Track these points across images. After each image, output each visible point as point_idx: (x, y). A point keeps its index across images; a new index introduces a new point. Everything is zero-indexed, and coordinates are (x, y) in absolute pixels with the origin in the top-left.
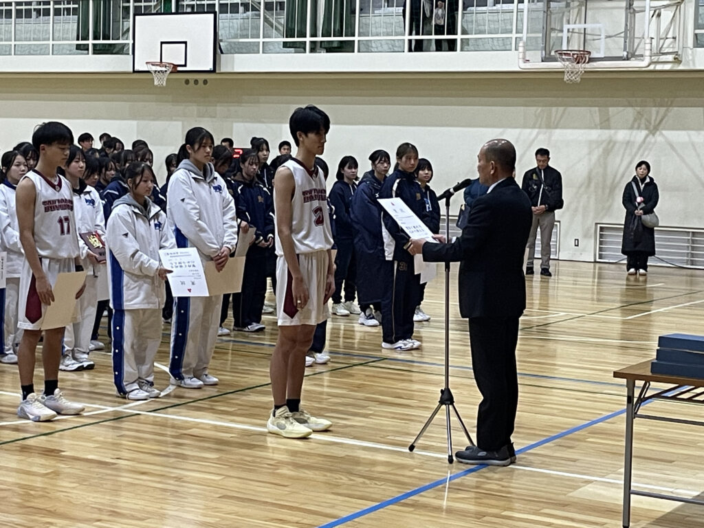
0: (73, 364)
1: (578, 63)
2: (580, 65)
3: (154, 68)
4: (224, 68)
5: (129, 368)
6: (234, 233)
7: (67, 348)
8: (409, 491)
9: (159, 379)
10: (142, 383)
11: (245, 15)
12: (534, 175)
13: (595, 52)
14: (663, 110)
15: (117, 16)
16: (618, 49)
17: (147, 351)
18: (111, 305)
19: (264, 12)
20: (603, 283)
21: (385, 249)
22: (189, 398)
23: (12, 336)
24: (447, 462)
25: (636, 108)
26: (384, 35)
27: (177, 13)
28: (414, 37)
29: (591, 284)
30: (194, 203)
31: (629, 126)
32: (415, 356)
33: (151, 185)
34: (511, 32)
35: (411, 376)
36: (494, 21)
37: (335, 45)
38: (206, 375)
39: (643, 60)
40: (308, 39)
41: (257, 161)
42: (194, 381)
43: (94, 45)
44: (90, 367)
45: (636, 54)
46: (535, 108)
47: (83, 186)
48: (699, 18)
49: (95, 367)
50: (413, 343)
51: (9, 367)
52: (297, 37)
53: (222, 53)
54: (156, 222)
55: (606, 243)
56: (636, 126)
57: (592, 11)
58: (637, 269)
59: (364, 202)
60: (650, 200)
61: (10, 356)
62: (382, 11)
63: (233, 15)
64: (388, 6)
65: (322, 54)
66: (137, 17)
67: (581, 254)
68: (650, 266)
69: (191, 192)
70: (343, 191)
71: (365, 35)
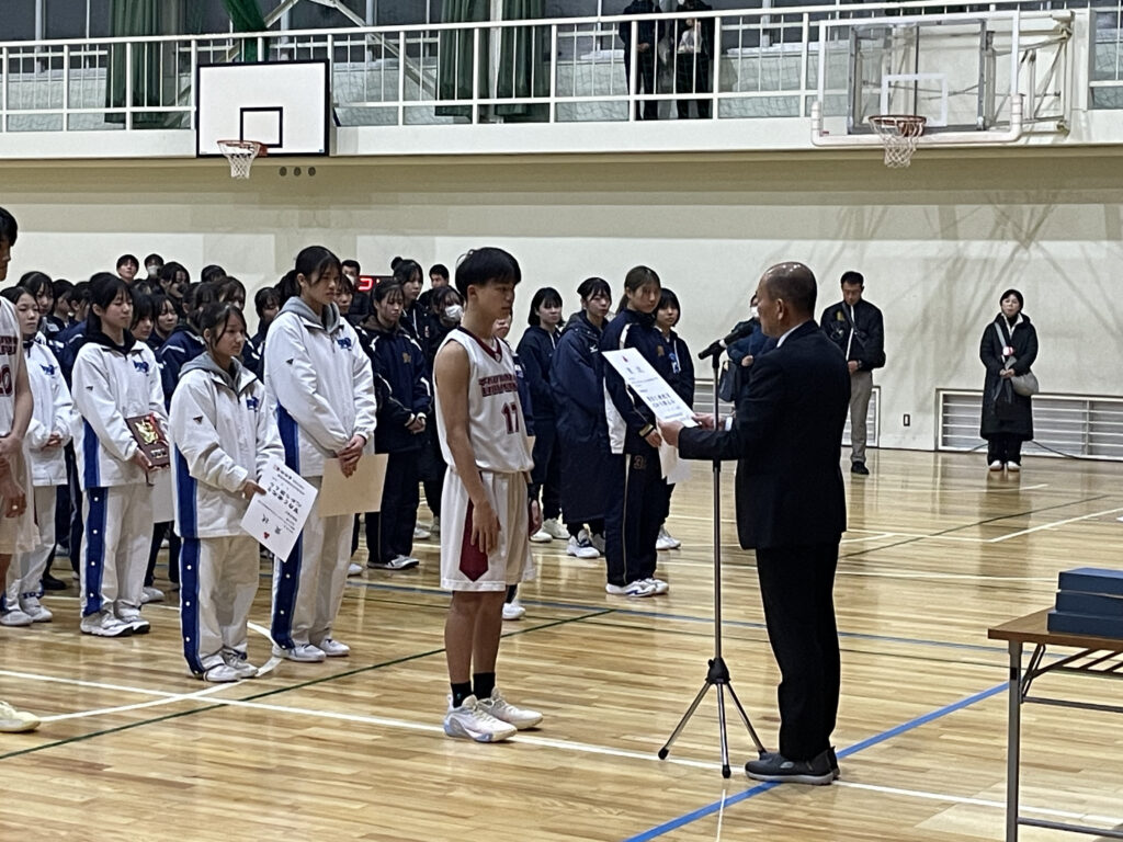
0: (116, 626)
1: (907, 135)
2: (909, 139)
3: (231, 150)
4: (341, 149)
5: (207, 631)
6: (371, 413)
7: (106, 600)
8: (663, 824)
9: (257, 647)
10: (227, 653)
11: (374, 64)
12: (839, 315)
13: (932, 119)
14: (1041, 208)
15: (169, 68)
16: (969, 112)
17: (235, 604)
18: (177, 531)
19: (405, 60)
20: (951, 484)
21: (611, 435)
22: (305, 678)
23: (18, 581)
24: (721, 775)
25: (998, 206)
26: (595, 95)
27: (266, 62)
28: (643, 97)
29: (931, 486)
30: (307, 366)
31: (987, 235)
32: (658, 605)
33: (240, 338)
34: (798, 88)
35: (652, 637)
36: (770, 70)
37: (519, 110)
38: (330, 641)
39: (1009, 131)
40: (475, 102)
41: (401, 297)
42: (310, 651)
43: (134, 114)
44: (143, 630)
45: (998, 119)
46: (839, 207)
47: (130, 341)
48: (1097, 62)
49: (152, 629)
50: (656, 584)
51: (14, 632)
52: (458, 98)
53: (338, 124)
54: (250, 398)
55: (953, 420)
56: (999, 232)
57: (928, 53)
58: (1004, 461)
59: (573, 362)
60: (1024, 353)
61: (14, 613)
62: (592, 56)
63: (356, 64)
64: (602, 49)
65: (498, 124)
66: (202, 70)
67: (914, 438)
68: (1025, 456)
69: (302, 349)
70: (538, 343)
71: (565, 95)
